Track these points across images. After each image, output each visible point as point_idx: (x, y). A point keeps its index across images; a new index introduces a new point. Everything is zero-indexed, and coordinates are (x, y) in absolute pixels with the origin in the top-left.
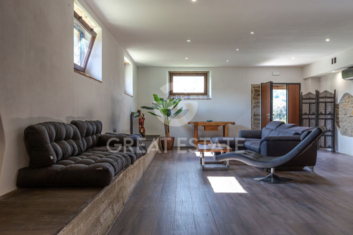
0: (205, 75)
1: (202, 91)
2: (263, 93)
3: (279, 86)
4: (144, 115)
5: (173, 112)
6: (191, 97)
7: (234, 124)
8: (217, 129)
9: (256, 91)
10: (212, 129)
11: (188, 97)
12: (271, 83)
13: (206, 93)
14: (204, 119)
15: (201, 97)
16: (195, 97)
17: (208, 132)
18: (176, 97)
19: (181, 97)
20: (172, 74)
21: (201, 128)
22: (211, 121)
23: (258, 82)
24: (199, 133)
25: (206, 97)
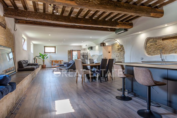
0: (55, 47)
1: (54, 52)
2: (70, 52)
3: (75, 51)
5: (45, 58)
6: (51, 53)
7: (63, 61)
8: (58, 62)
9: (69, 52)
12: (72, 50)
13: (55, 52)
14: (55, 60)
15: (54, 53)
16: (52, 53)
17: (56, 63)
18: (46, 53)
19: (48, 53)
20: (45, 47)
22: (57, 60)
23: (70, 50)
24: (53, 63)
25: (55, 53)
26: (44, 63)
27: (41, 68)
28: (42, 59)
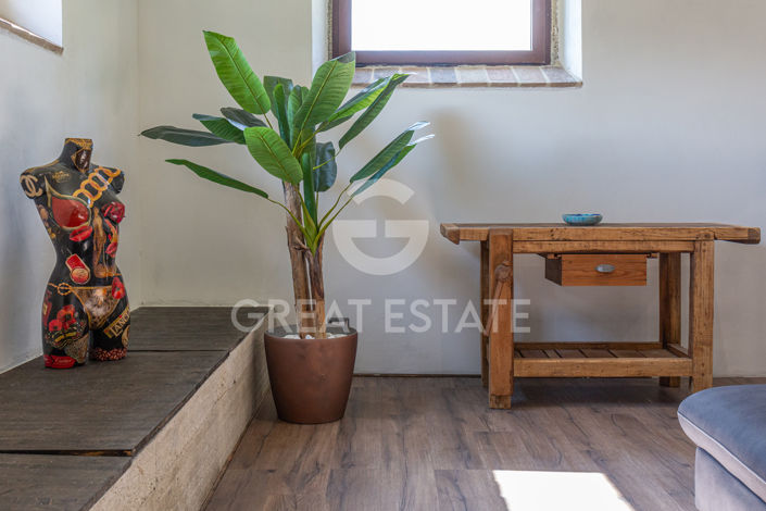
1: (523, 42)
4: (118, 183)
5: (348, 161)
6: (460, 75)
10: (604, 278)
11: (442, 75)
13: (543, 53)
15: (517, 74)
21: (528, 265)
22: (594, 222)
25: (543, 75)
26: (310, 285)
27: (256, 416)
28: (273, 184)
